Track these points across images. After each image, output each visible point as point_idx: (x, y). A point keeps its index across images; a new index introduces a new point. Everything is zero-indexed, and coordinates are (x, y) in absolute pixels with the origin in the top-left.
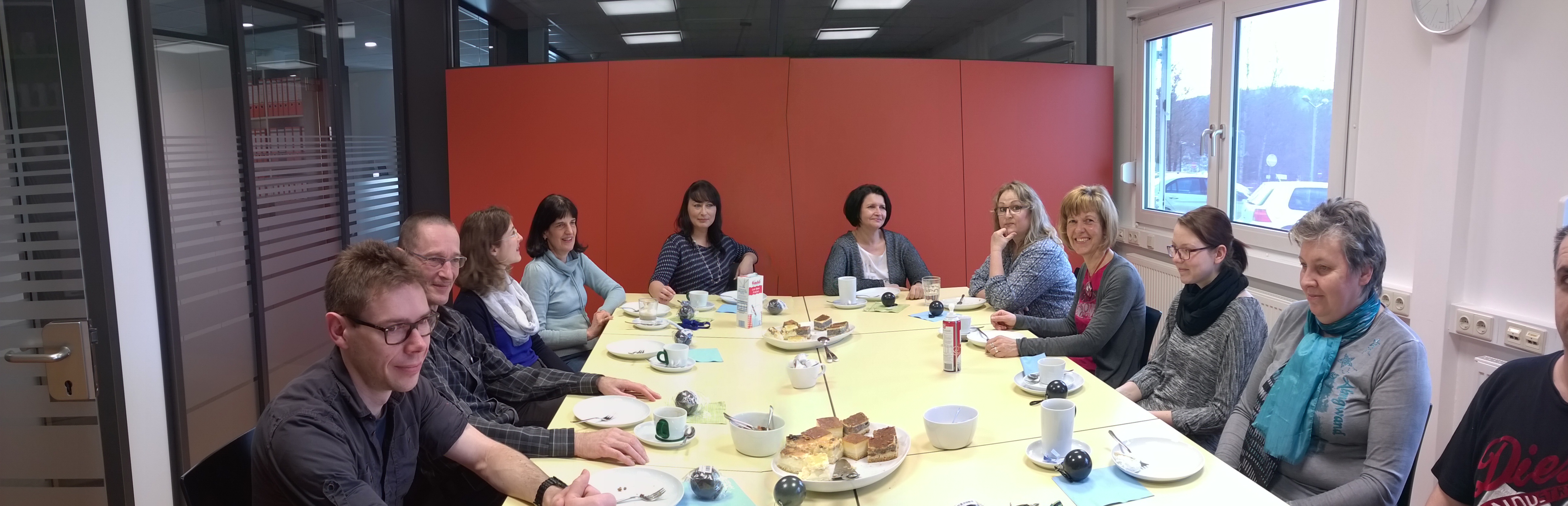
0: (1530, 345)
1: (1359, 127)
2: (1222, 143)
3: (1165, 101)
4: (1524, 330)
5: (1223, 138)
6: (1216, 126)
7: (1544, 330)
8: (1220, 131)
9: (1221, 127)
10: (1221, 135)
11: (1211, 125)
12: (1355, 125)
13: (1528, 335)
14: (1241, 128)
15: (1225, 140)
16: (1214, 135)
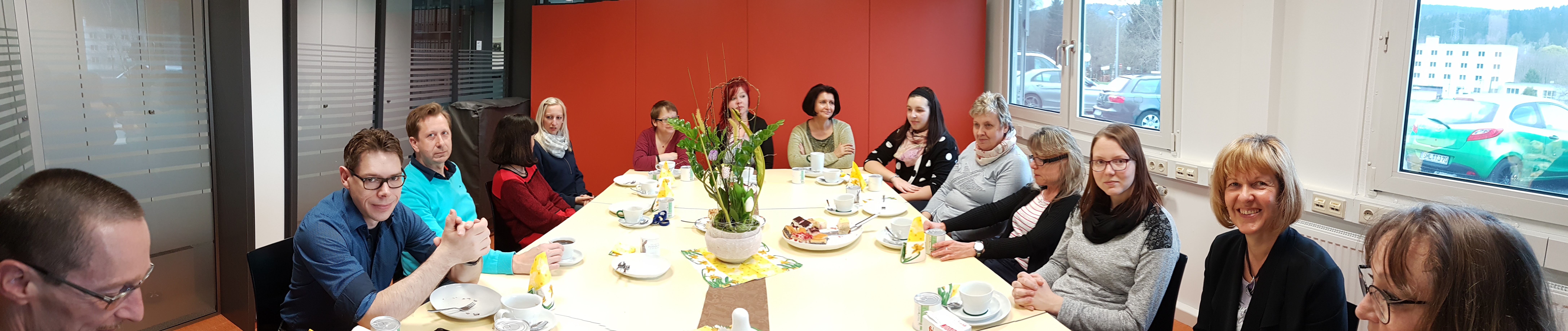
0: (1332, 211)
1: (1184, 42)
2: (1073, 56)
3: (1025, 20)
4: (1328, 200)
5: (1074, 51)
6: (1068, 42)
7: (1344, 200)
8: (1072, 46)
9: (1072, 43)
10: (1072, 49)
11: (1064, 41)
12: (1180, 41)
13: (1331, 204)
14: (1088, 43)
15: (1076, 52)
16: (1067, 49)
